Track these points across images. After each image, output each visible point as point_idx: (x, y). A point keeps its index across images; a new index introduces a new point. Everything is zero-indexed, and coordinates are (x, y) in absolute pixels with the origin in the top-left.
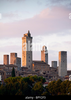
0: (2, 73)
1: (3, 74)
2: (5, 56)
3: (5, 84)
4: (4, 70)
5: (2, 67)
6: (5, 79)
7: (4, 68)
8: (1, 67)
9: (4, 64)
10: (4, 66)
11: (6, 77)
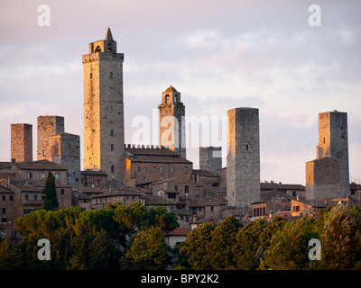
0: (7, 197)
1: (11, 198)
2: (15, 127)
3: (18, 235)
4: (12, 182)
5: (5, 171)
6: (18, 219)
7: (14, 174)
8: (2, 171)
9: (13, 160)
10: (14, 167)
11: (21, 209)
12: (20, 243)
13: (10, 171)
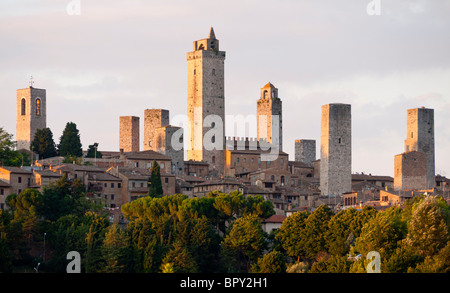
0: (116, 184)
1: (119, 186)
2: (123, 119)
3: (125, 221)
4: (120, 171)
5: (114, 160)
6: (126, 205)
7: (122, 163)
8: (111, 160)
9: (122, 150)
10: (122, 157)
11: (129, 196)
12: (128, 227)
13: (118, 161)
